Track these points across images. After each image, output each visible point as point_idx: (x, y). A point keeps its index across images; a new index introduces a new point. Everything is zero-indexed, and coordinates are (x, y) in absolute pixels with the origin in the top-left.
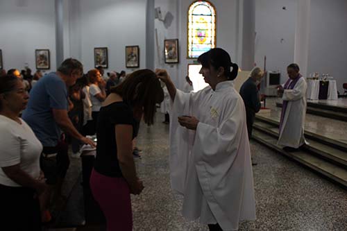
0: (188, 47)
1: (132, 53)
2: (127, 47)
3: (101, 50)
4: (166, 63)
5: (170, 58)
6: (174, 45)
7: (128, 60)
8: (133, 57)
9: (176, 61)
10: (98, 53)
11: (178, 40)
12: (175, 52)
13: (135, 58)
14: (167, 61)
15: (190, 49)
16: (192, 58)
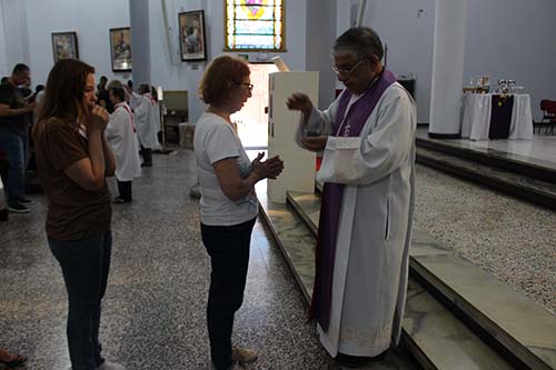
0: (226, 28)
1: (122, 42)
2: (111, 30)
3: (64, 37)
4: (183, 60)
5: (191, 51)
6: (195, 23)
7: (115, 57)
8: (124, 50)
9: (202, 56)
10: (60, 43)
11: (203, 12)
12: (198, 39)
13: (127, 52)
14: (185, 57)
15: (230, 31)
16: (235, 50)
